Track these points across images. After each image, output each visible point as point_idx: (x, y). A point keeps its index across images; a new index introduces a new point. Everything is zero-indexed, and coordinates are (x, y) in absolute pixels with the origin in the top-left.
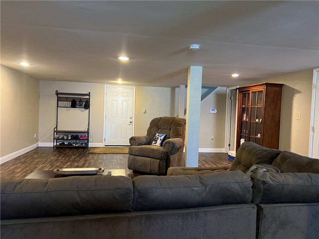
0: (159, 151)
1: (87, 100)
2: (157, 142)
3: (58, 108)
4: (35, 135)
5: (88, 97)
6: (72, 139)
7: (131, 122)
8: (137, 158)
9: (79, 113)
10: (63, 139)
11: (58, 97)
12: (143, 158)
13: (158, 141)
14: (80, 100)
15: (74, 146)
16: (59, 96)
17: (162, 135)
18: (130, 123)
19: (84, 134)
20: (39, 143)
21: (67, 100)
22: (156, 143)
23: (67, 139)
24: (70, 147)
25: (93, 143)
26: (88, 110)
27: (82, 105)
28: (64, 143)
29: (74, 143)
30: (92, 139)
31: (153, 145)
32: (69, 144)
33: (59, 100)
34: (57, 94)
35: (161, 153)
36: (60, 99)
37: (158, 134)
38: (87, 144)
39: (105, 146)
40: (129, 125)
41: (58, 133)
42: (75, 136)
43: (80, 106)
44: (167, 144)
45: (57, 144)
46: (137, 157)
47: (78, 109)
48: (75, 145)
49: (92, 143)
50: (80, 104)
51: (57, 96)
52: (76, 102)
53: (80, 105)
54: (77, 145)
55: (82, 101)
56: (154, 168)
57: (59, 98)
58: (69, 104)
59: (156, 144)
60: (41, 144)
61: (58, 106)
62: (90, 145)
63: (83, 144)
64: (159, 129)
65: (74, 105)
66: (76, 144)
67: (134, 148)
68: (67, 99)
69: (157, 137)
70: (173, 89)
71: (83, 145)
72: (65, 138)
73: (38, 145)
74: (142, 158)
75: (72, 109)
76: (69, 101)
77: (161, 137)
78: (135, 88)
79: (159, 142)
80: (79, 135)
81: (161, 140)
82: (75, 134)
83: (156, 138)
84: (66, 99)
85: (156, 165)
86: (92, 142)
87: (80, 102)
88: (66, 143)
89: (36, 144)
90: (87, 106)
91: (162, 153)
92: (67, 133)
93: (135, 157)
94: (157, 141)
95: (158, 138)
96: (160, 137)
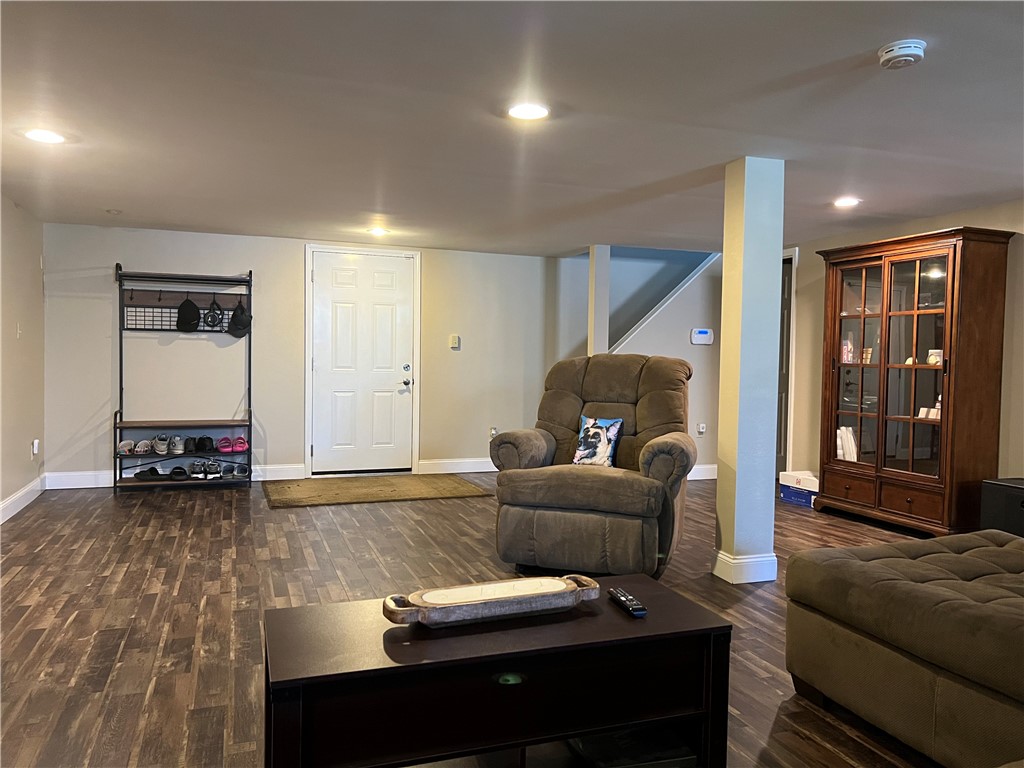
0: (636, 487)
1: (240, 302)
2: (598, 450)
3: (125, 333)
4: (36, 442)
5: (242, 290)
6: (187, 453)
7: (406, 383)
8: (540, 514)
9: (209, 351)
10: (151, 453)
11: (122, 292)
12: (568, 514)
13: (599, 445)
14: (214, 302)
15: (198, 479)
16: (128, 285)
17: (611, 422)
18: (405, 387)
19: (233, 434)
20: (46, 474)
21: (160, 304)
22: (594, 454)
23: (170, 455)
24: (180, 484)
25: (268, 467)
26: (243, 341)
27: (221, 321)
28: (153, 471)
29: (197, 470)
30: (263, 450)
31: (582, 461)
32: (178, 472)
33: (127, 301)
34: (121, 277)
35: (646, 491)
36: (131, 298)
37: (591, 422)
38: (246, 469)
39: (313, 474)
40: (401, 392)
41: (125, 432)
42: (202, 441)
43: (212, 326)
44: (662, 456)
45: (124, 476)
46: (538, 512)
47: (204, 336)
48: (201, 476)
49: (263, 467)
50: (213, 317)
51: (121, 286)
52: (198, 309)
53: (214, 325)
54: (210, 477)
55: (222, 306)
56: (618, 551)
57: (127, 295)
58: (171, 316)
59: (595, 460)
60: (54, 480)
61: (122, 328)
62: (259, 473)
63: (231, 470)
64: (585, 402)
65: (188, 321)
66: (206, 473)
67: (521, 475)
68: (160, 300)
69: (591, 433)
70: (551, 262)
71: (235, 473)
72: (162, 449)
73: (43, 481)
74: (559, 513)
75: (182, 335)
76: (170, 308)
77: (608, 430)
78: (418, 257)
79: (604, 450)
80: (216, 436)
81: (609, 441)
82: (197, 434)
83: (587, 436)
84: (158, 300)
85: (626, 541)
86: (261, 460)
87: (212, 309)
88: (160, 472)
89: (38, 480)
90: (241, 325)
91: (649, 491)
92: (164, 432)
93: (531, 511)
94: (596, 447)
95: (596, 435)
96: (606, 434)
